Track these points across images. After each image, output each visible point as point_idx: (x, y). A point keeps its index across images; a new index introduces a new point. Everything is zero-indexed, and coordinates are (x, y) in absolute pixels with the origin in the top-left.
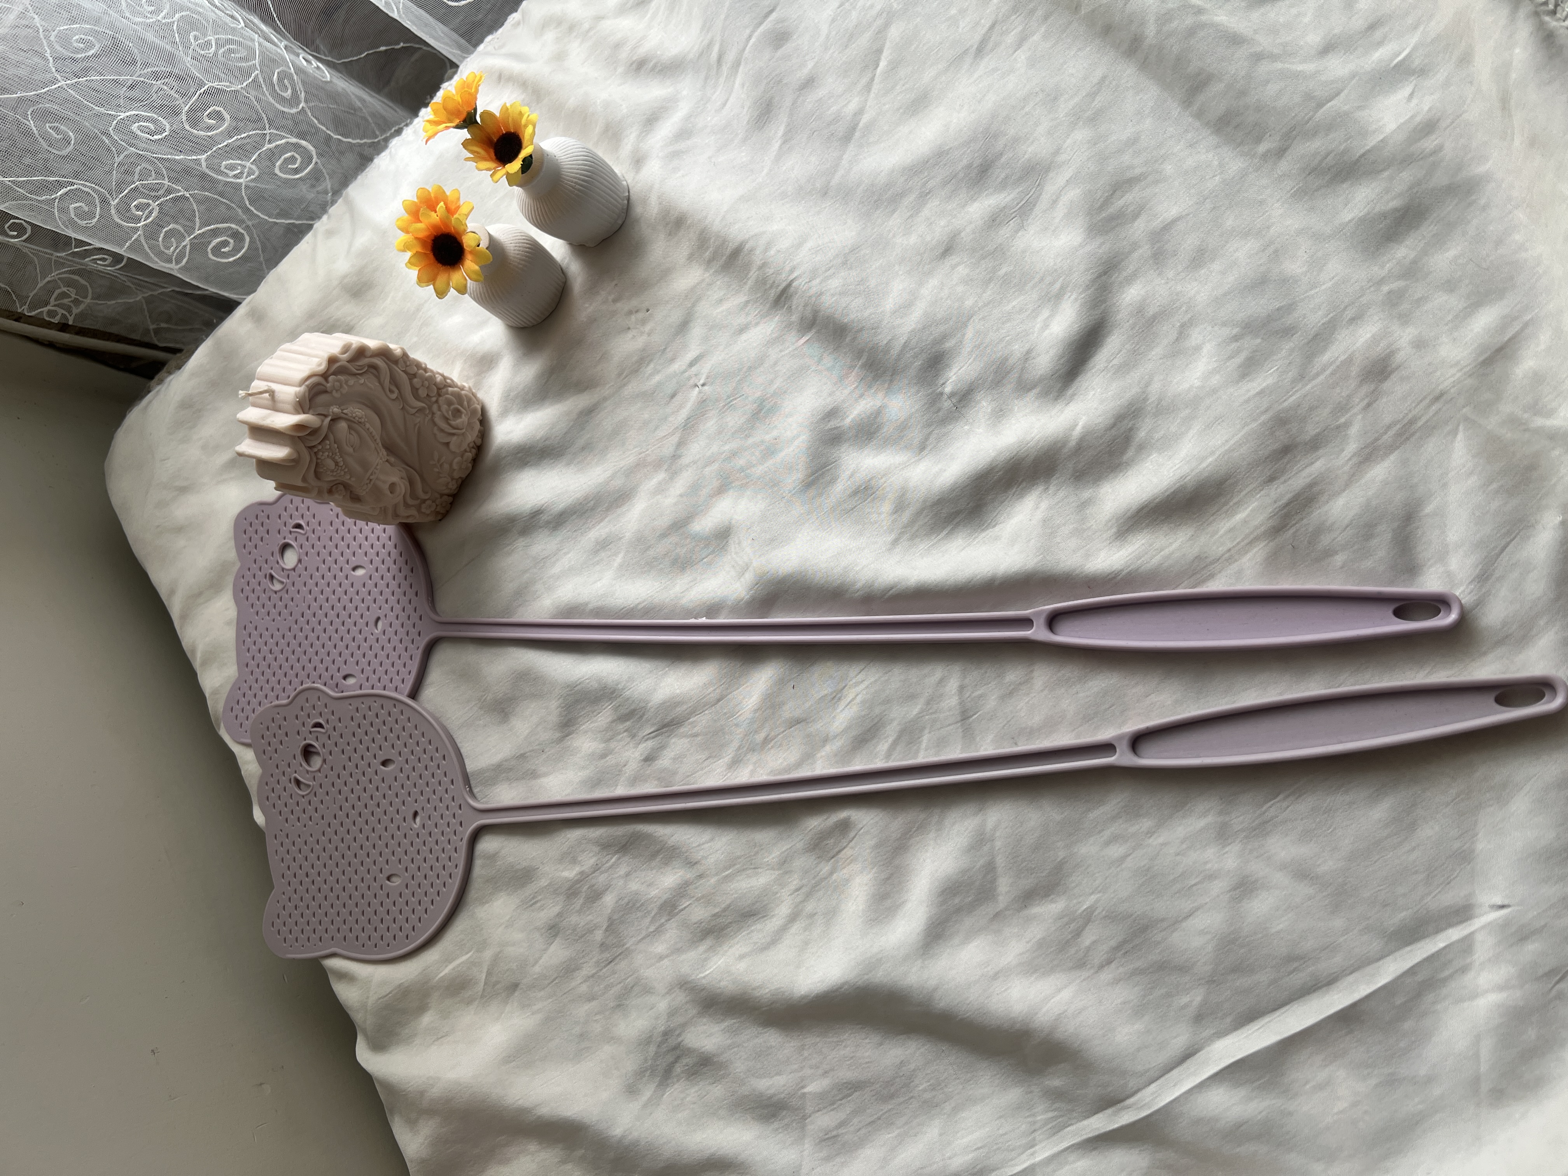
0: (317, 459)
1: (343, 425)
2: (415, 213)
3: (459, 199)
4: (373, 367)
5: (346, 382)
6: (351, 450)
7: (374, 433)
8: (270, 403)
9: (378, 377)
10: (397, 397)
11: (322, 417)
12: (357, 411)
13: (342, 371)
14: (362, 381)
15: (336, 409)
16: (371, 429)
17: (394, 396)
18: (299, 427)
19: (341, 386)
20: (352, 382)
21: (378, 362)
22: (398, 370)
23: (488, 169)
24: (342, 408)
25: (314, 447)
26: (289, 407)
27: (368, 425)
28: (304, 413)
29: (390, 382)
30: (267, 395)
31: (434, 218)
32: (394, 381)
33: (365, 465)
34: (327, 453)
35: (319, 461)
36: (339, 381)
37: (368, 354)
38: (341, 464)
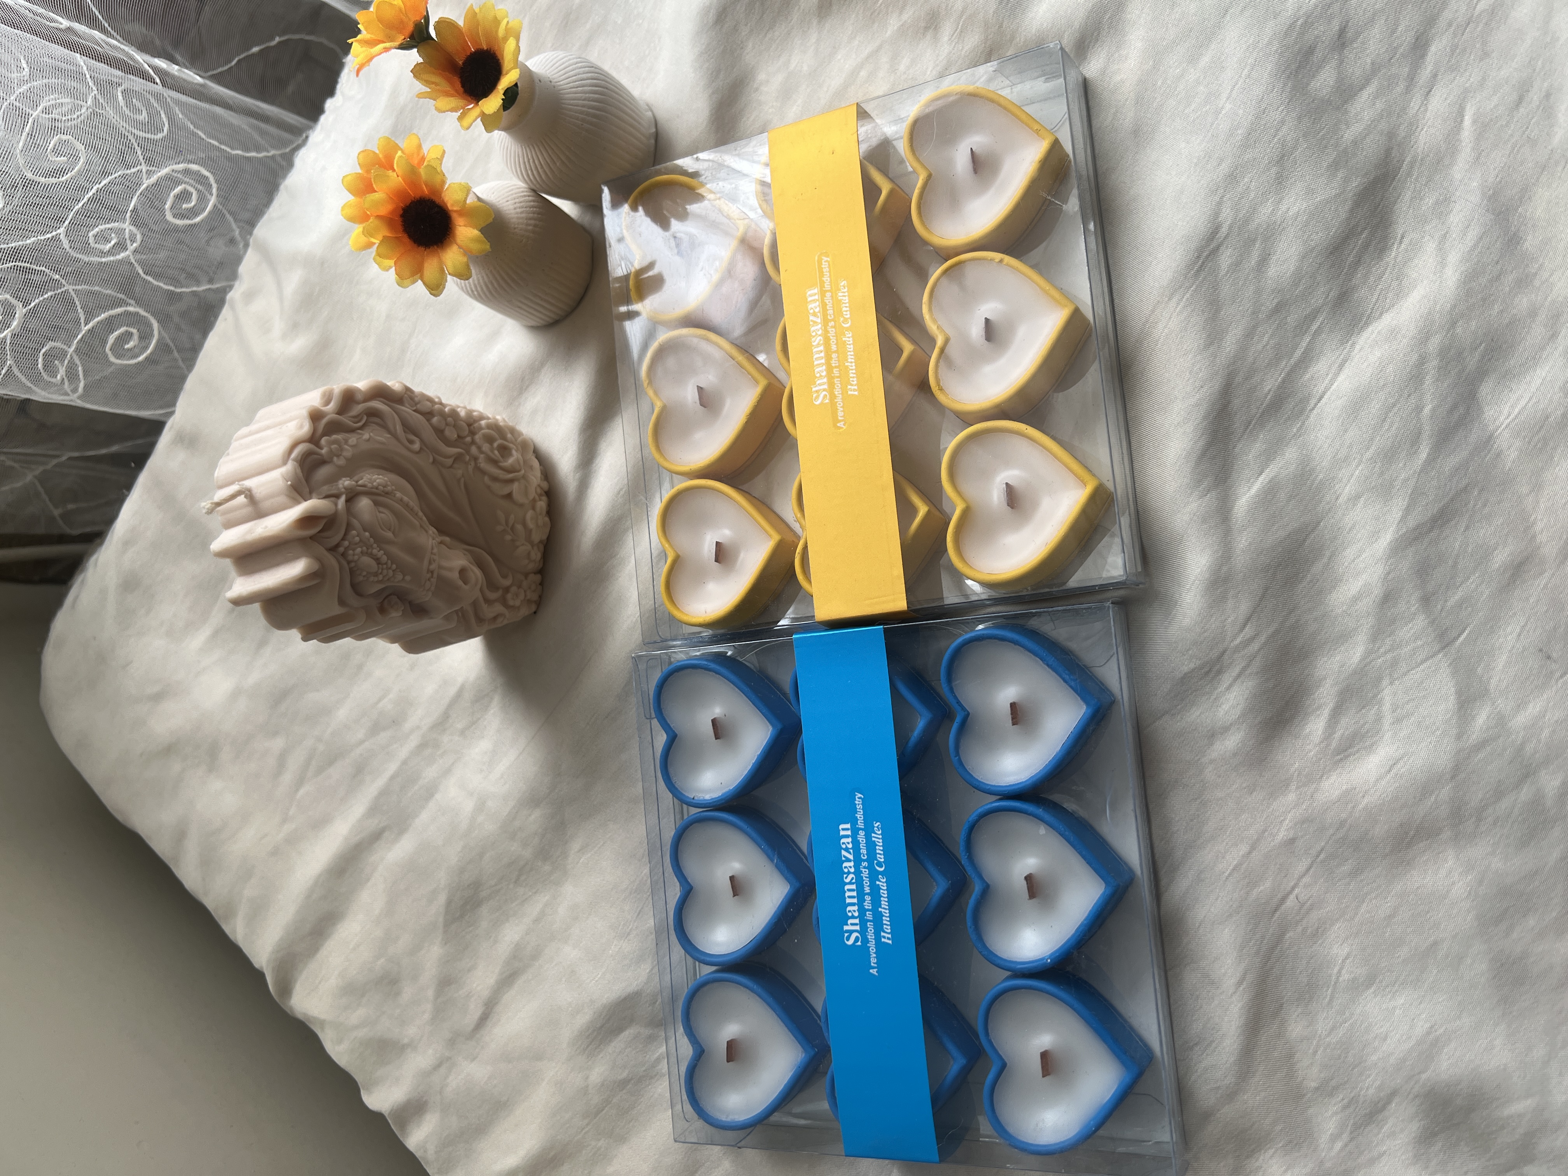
3: (420, 147)
4: (374, 415)
6: (389, 535)
7: (411, 503)
8: (250, 508)
11: (333, 499)
15: (346, 482)
17: (417, 446)
18: (306, 521)
21: (377, 404)
22: (407, 411)
23: (454, 109)
25: (337, 546)
26: (282, 499)
27: (399, 495)
28: (306, 500)
29: (405, 432)
30: (243, 498)
31: (394, 180)
32: (407, 426)
33: (415, 550)
34: (359, 550)
35: (353, 565)
36: (336, 442)
37: (359, 397)
38: (385, 558)
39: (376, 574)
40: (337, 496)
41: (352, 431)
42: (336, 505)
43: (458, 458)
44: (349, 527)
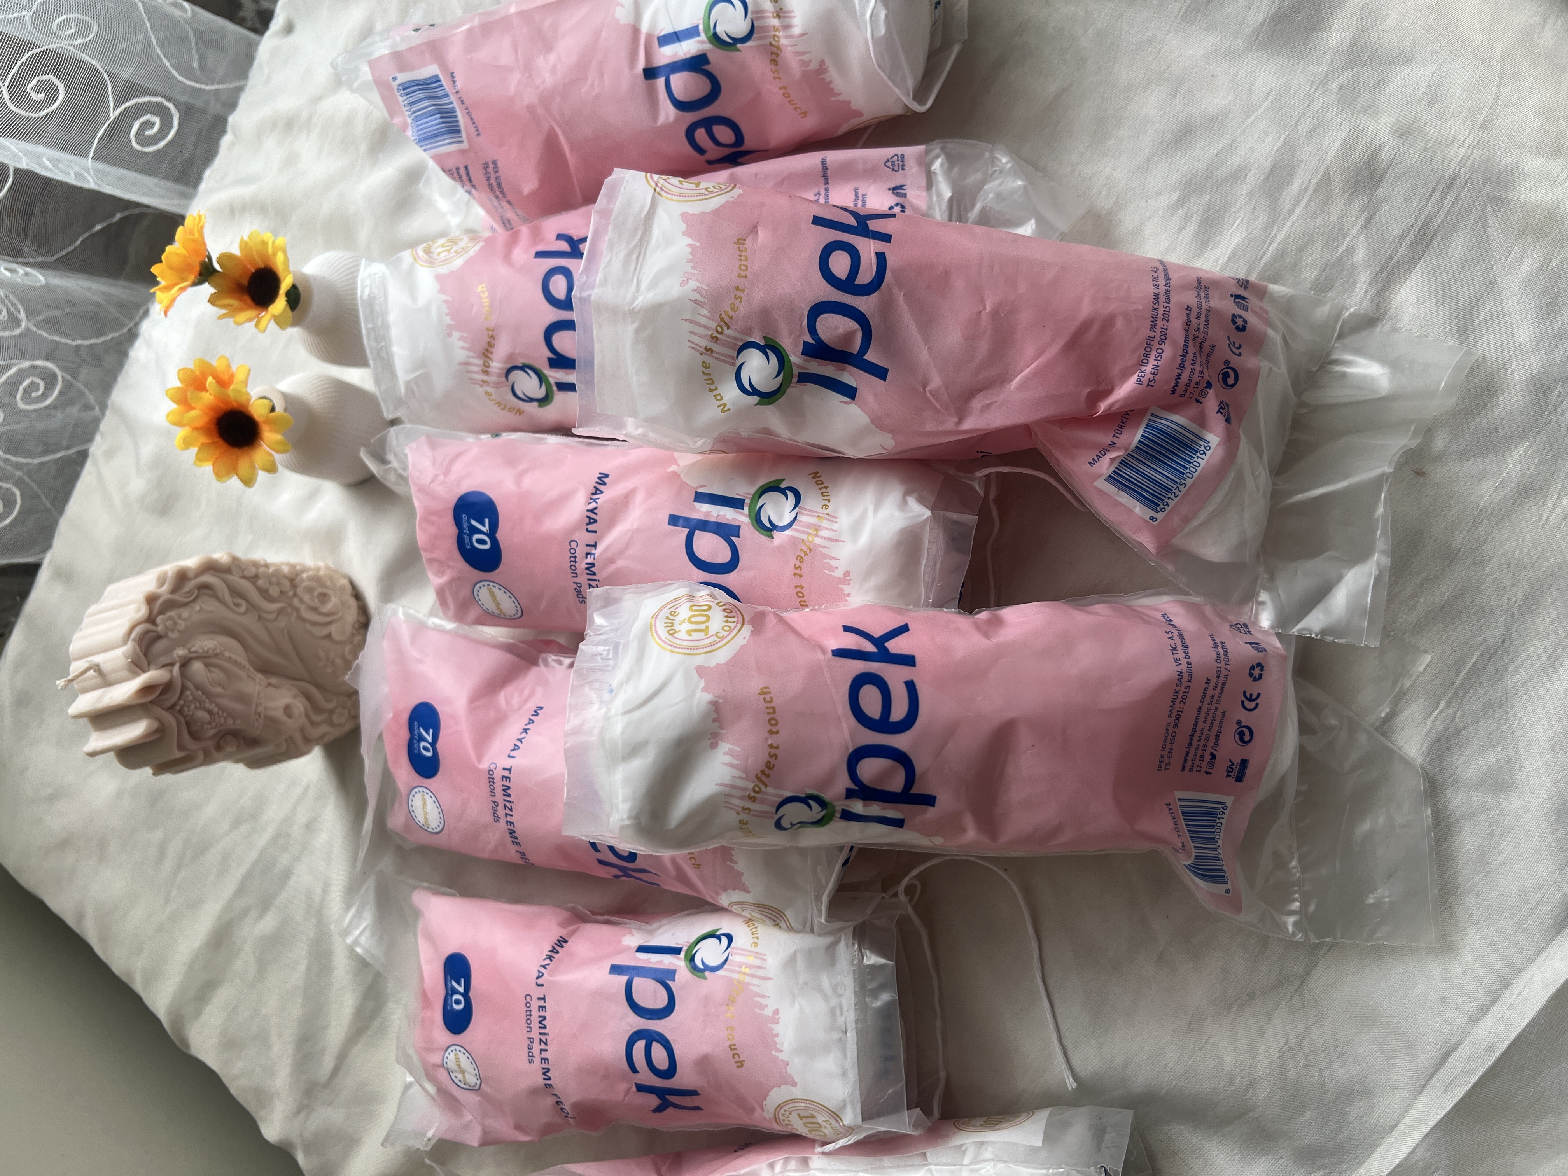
0: (185, 717)
1: (197, 667)
2: (183, 399)
3: (229, 366)
4: (205, 587)
5: (180, 617)
6: (219, 690)
7: (239, 659)
8: (98, 680)
9: (215, 596)
10: (247, 610)
11: (169, 668)
12: (206, 643)
13: (169, 605)
14: (197, 608)
15: (180, 652)
16: (234, 657)
17: (243, 609)
18: (146, 689)
19: (175, 624)
20: (185, 613)
21: (207, 578)
22: (234, 579)
23: (249, 320)
24: (188, 646)
25: (174, 705)
26: (125, 673)
27: (227, 654)
28: (144, 672)
29: (231, 595)
30: (92, 672)
31: (208, 398)
32: (235, 592)
33: (243, 699)
34: (193, 706)
35: (188, 719)
36: (171, 618)
37: (191, 575)
38: (216, 710)
39: (209, 723)
40: (172, 664)
41: (185, 605)
42: (171, 672)
43: (280, 612)
44: (184, 688)
